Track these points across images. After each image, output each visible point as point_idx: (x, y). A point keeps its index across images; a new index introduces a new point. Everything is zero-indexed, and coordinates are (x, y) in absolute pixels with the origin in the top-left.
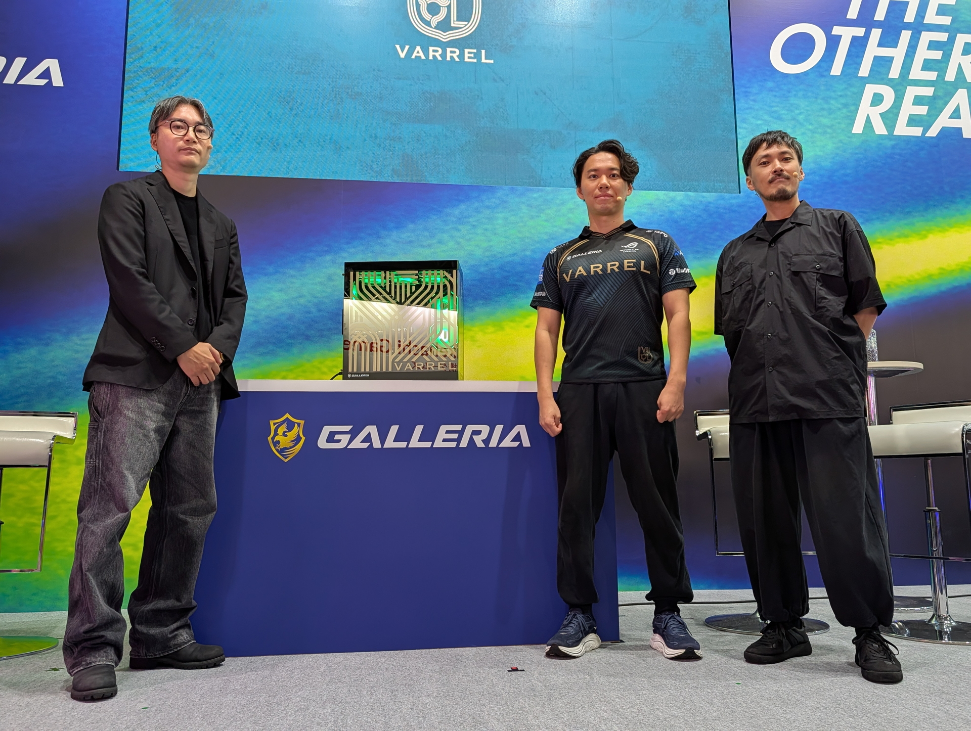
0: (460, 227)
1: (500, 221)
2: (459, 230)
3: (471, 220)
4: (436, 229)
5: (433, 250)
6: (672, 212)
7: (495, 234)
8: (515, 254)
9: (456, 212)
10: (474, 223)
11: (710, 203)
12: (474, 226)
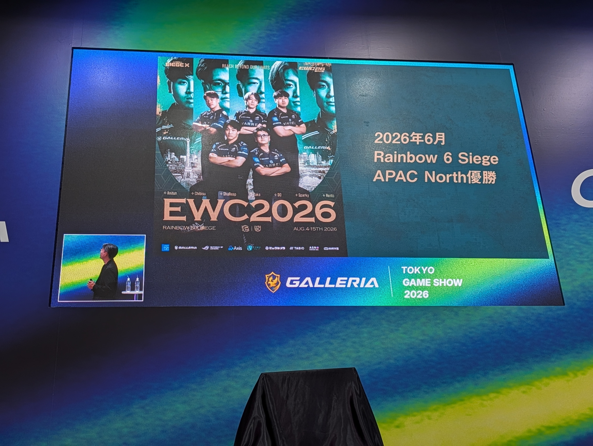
0: (332, 341)
1: (365, 335)
2: (331, 344)
3: (341, 334)
4: (312, 343)
5: (311, 362)
6: (510, 323)
7: (362, 346)
8: (380, 363)
9: (328, 328)
10: (344, 337)
11: (540, 314)
12: (344, 339)
